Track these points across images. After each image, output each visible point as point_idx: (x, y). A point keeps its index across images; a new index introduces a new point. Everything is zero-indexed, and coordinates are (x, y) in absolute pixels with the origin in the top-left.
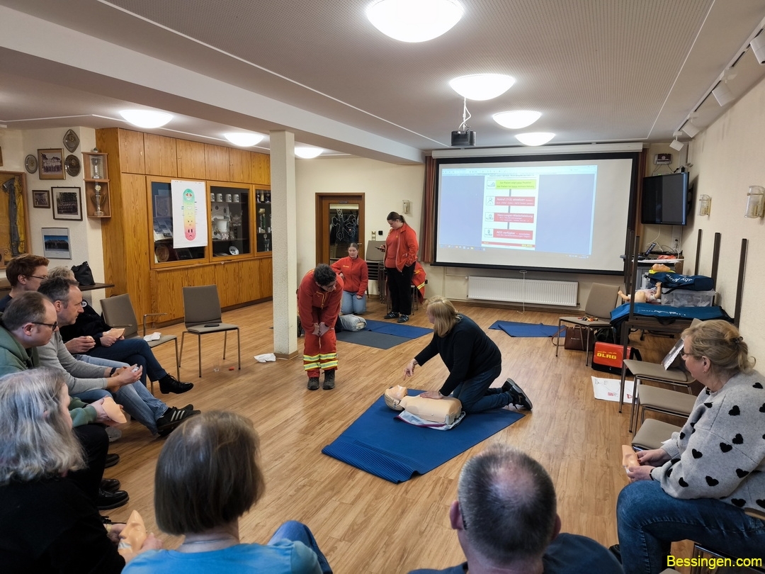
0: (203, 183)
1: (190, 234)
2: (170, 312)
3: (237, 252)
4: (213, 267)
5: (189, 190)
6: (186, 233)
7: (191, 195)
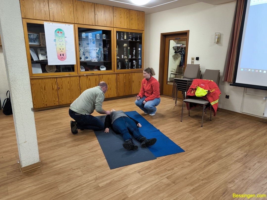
0: (72, 26)
1: (62, 56)
2: (43, 102)
3: (104, 69)
4: (78, 77)
5: (60, 30)
6: (58, 56)
7: (61, 33)
